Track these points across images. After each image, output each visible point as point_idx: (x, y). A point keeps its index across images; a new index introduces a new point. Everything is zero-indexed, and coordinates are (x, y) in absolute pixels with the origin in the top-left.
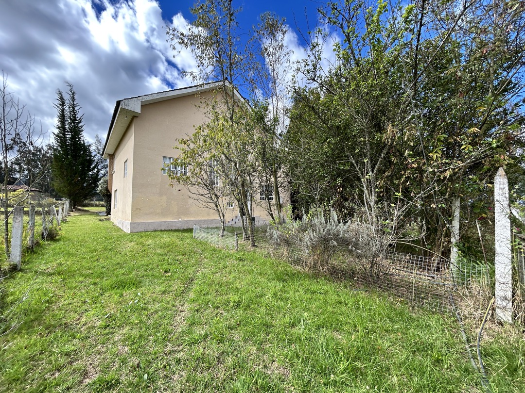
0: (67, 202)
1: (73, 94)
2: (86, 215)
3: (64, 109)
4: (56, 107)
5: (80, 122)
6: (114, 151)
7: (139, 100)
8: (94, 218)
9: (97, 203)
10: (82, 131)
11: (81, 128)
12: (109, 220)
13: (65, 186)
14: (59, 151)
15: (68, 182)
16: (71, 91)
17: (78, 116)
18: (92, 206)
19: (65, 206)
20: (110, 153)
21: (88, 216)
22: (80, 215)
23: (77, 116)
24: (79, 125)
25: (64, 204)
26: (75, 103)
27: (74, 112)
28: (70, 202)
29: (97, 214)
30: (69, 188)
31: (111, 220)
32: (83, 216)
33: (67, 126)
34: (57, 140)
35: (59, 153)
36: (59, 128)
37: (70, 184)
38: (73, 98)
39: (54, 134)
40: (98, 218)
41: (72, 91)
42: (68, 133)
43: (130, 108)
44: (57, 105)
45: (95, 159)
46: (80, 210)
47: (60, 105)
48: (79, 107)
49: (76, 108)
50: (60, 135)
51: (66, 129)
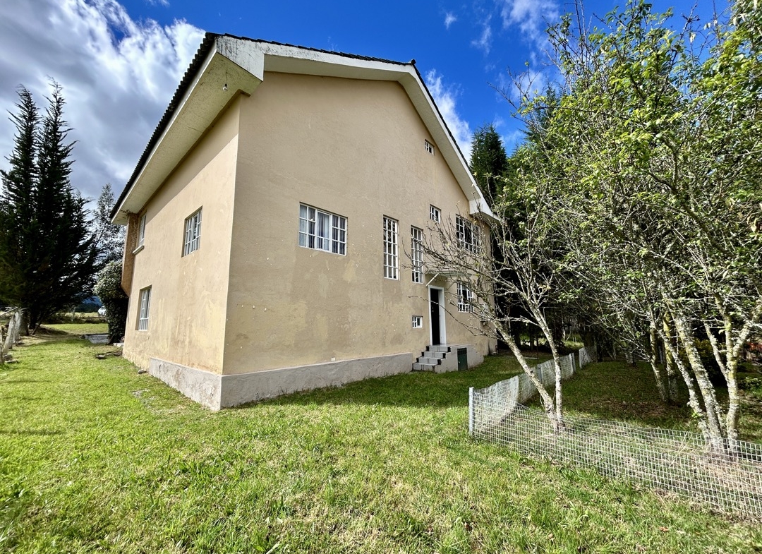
0: (17, 315)
1: (58, 102)
2: (60, 342)
3: (32, 126)
4: (14, 119)
5: (64, 156)
6: (144, 203)
7: (261, 49)
8: (80, 350)
9: (78, 314)
10: (68, 173)
11: (67, 166)
12: (118, 354)
13: (15, 281)
14: (11, 207)
15: (25, 271)
16: (55, 97)
17: (63, 144)
18: (68, 320)
19: (11, 325)
20: (132, 211)
21: (65, 346)
22: (46, 344)
23: (59, 144)
24: (63, 161)
25: (8, 318)
26: (60, 119)
27: (55, 136)
28: (25, 314)
29: (84, 340)
30: (24, 284)
31: (125, 356)
32: (53, 346)
33: (35, 160)
34: (8, 185)
35: (11, 212)
36: (14, 161)
37: (29, 276)
38: (58, 108)
39: (4, 173)
40: (91, 349)
41: (58, 97)
42: (35, 175)
43: (238, 61)
44: (17, 116)
45: (90, 229)
46: (45, 331)
47: (24, 117)
48: (66, 128)
49: (61, 129)
50: (17, 176)
51: (33, 166)
